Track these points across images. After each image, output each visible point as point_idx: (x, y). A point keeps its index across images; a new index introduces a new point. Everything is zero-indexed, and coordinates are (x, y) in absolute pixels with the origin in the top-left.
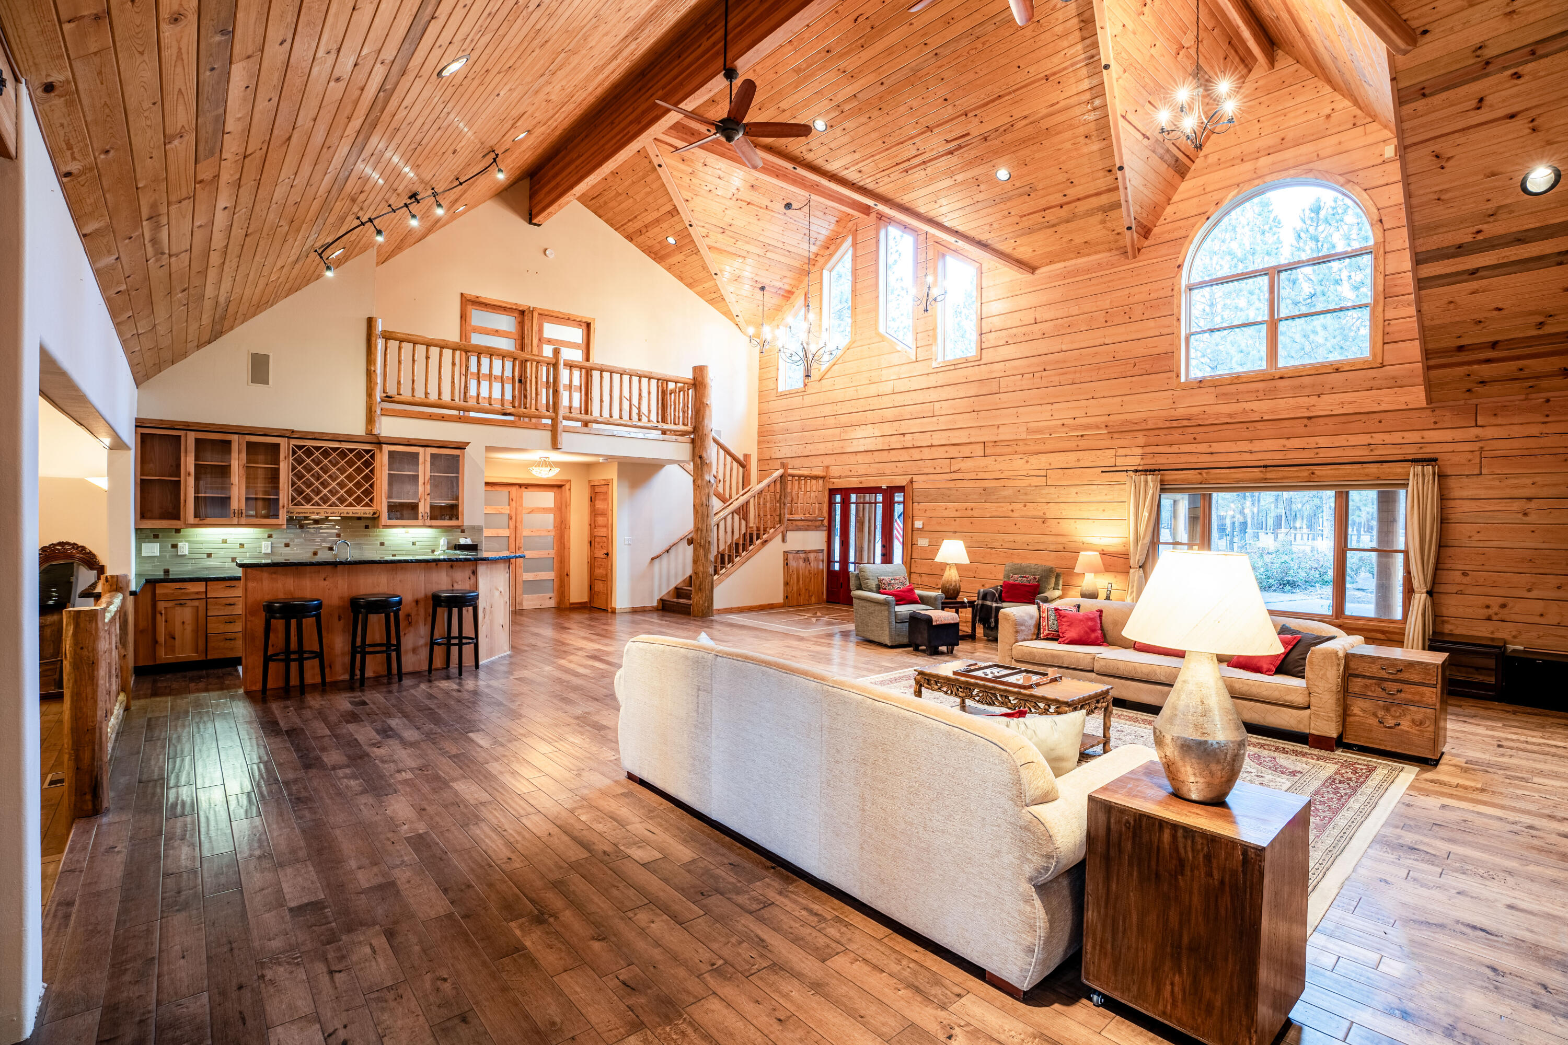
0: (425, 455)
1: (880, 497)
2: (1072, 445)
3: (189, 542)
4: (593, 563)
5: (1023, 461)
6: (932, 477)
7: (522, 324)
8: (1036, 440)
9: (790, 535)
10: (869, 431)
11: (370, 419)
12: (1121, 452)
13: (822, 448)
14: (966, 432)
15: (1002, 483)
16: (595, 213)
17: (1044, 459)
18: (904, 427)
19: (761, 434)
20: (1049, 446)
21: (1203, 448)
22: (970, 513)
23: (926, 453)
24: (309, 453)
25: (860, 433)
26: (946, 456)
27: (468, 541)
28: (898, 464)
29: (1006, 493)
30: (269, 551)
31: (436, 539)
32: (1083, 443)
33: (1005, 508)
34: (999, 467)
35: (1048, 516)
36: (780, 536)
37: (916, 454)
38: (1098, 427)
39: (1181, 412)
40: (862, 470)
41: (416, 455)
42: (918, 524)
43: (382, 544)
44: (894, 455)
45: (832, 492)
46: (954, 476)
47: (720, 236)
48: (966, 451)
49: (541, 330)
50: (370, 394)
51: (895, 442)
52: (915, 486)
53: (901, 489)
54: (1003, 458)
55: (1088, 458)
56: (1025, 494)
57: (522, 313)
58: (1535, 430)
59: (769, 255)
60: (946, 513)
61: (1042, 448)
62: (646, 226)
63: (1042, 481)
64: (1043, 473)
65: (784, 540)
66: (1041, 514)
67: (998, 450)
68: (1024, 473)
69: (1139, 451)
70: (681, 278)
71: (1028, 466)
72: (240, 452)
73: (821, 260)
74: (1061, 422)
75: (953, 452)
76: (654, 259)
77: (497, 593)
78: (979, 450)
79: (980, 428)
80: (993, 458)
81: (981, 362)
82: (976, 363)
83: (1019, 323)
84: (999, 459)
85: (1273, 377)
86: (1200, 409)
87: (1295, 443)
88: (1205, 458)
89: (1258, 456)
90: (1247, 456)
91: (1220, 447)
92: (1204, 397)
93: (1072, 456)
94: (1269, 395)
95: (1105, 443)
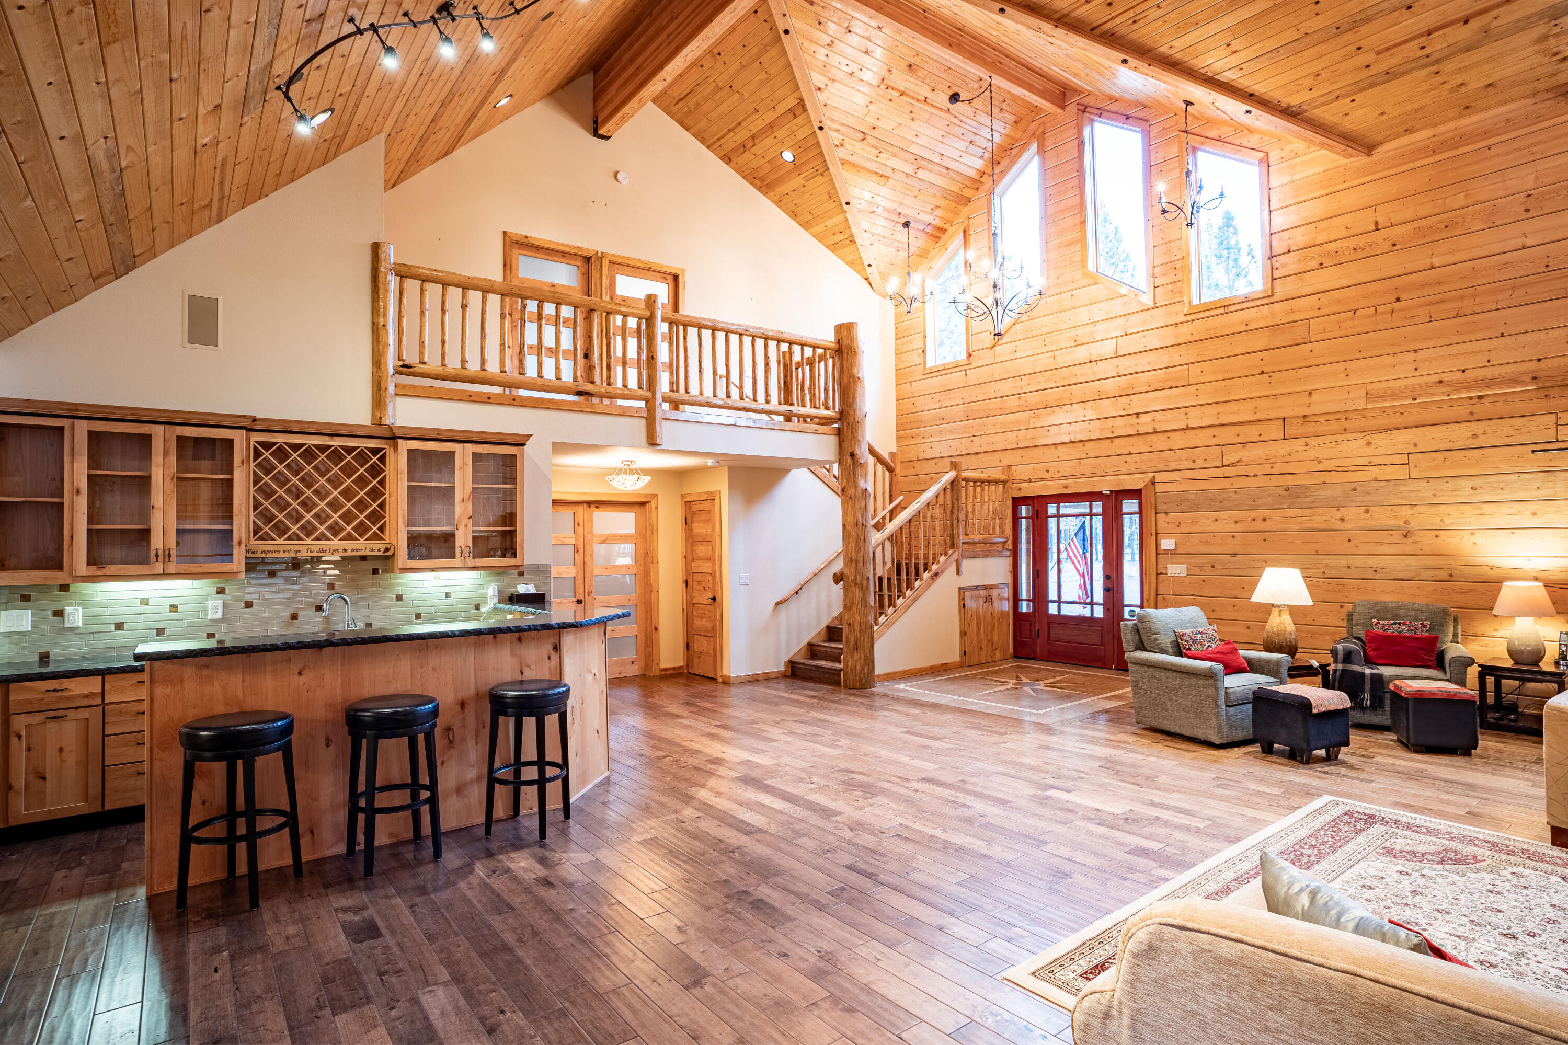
0: (464, 455)
1: (1098, 507)
2: (1457, 412)
3: (84, 606)
4: (690, 610)
5: (1362, 442)
6: (1189, 475)
7: (587, 277)
8: (1384, 410)
9: (966, 564)
10: (1078, 413)
11: (378, 401)
12: (1565, 418)
13: (999, 441)
14: (1251, 405)
15: (1321, 478)
16: (681, 124)
17: (1403, 439)
18: (1137, 404)
19: (900, 427)
20: (1413, 419)
22: (1260, 525)
23: (1178, 440)
24: (281, 454)
25: (1061, 416)
26: (1214, 441)
27: (531, 589)
28: (1128, 458)
29: (1329, 493)
30: (219, 615)
31: (481, 586)
33: (1329, 516)
34: (1312, 453)
35: (1413, 525)
36: (954, 566)
37: (1159, 442)
38: (1516, 381)
40: (1066, 469)
41: (450, 456)
42: (1167, 544)
43: (399, 598)
44: (1120, 446)
45: (1017, 502)
46: (1229, 471)
47: (859, 145)
48: (1250, 433)
49: (612, 285)
50: (377, 362)
51: (1122, 427)
52: (1159, 488)
53: (1135, 494)
54: (1320, 440)
55: (1493, 432)
56: (1367, 493)
57: (588, 260)
59: (921, 174)
60: (1215, 527)
61: (1398, 420)
62: (753, 137)
63: (1401, 472)
64: (1401, 459)
65: (958, 572)
66: (1401, 523)
67: (1309, 429)
68: (1365, 461)
70: (794, 215)
71: (1371, 450)
72: (166, 454)
73: (987, 181)
74: (1436, 378)
75: (1227, 435)
76: (759, 189)
77: (590, 678)
78: (1275, 430)
79: (1275, 397)
80: (1302, 441)
81: (1274, 299)
82: (1265, 301)
83: (1344, 233)
84: (1313, 442)
93: (1461, 431)
95: (1534, 406)
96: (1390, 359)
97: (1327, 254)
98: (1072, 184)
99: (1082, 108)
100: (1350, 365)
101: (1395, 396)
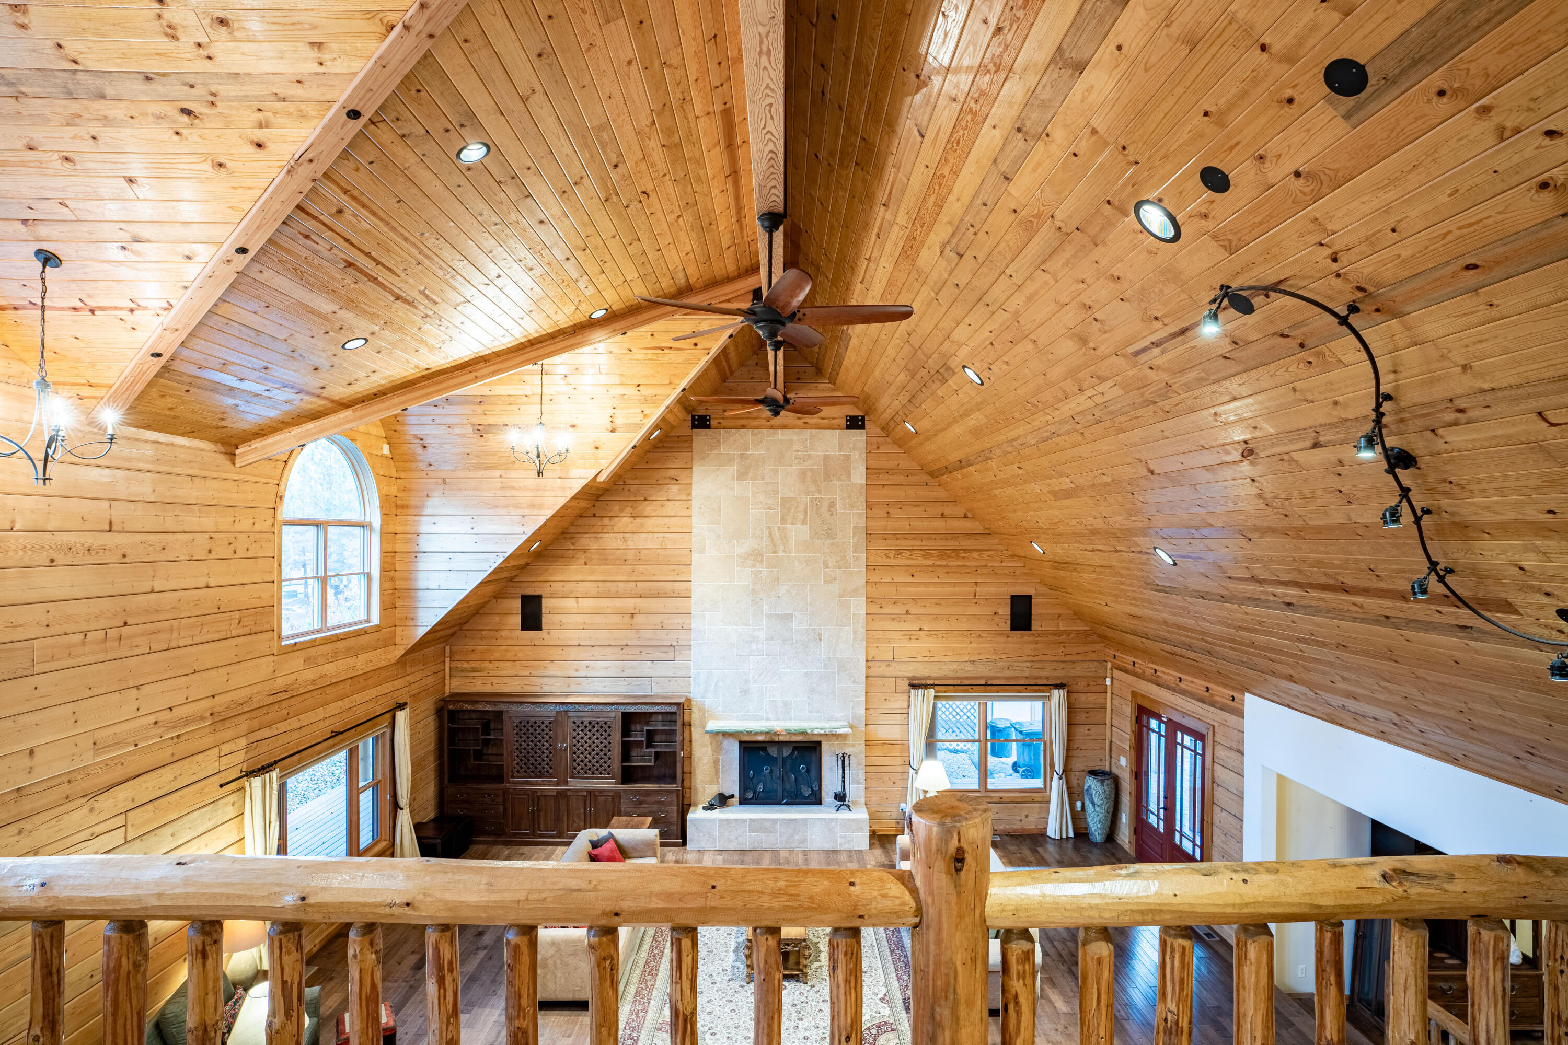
2: (165, 755)
5: (86, 810)
8: (108, 763)
12: (226, 748)
17: (123, 795)
20: (132, 769)
21: (294, 723)
32: (183, 748)
38: (203, 718)
39: (280, 683)
61: (118, 773)
63: (119, 837)
64: (120, 821)
68: (90, 833)
71: (94, 819)
74: (152, 719)
85: (337, 639)
86: (293, 677)
87: (346, 703)
88: (296, 735)
89: (327, 722)
90: (321, 725)
91: (306, 719)
92: (296, 662)
93: (167, 774)
94: (334, 657)
95: (208, 741)
96: (115, 698)
97: (59, 548)
100: (81, 707)
101: (119, 743)
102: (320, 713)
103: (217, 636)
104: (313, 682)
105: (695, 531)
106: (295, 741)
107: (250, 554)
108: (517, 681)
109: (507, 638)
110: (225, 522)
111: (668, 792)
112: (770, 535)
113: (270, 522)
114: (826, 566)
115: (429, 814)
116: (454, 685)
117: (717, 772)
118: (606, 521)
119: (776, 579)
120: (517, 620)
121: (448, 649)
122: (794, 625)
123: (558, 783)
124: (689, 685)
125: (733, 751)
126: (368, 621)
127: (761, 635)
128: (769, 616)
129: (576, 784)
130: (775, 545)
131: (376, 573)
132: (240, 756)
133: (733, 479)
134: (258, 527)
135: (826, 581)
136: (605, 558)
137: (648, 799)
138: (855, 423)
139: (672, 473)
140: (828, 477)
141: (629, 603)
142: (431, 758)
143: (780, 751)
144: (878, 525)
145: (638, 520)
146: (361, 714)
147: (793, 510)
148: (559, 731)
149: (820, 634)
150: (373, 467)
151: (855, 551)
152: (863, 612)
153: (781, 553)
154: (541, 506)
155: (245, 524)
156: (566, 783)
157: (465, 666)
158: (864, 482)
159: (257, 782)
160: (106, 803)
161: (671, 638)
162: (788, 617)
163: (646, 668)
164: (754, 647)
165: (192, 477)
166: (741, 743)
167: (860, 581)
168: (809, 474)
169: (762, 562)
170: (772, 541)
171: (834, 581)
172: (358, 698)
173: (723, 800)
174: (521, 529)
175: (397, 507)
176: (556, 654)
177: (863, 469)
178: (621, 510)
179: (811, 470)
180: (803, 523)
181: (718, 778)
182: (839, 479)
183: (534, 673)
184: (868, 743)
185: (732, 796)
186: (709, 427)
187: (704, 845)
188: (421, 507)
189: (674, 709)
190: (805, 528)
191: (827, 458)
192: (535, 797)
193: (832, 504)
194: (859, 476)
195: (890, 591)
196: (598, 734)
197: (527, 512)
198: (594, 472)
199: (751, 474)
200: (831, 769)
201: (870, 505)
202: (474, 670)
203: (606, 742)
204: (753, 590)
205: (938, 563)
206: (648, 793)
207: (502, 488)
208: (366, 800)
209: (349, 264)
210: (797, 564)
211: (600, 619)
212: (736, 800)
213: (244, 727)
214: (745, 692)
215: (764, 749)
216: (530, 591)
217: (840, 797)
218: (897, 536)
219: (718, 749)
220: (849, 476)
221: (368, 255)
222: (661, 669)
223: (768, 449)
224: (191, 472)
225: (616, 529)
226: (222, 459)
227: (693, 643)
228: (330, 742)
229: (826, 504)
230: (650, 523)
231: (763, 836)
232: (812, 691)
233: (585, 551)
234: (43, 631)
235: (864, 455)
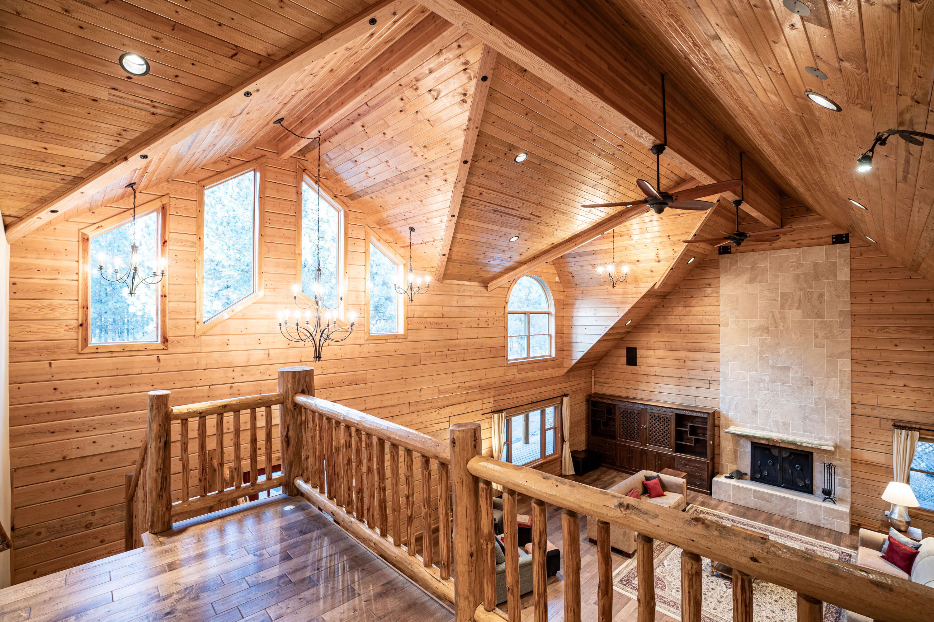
2: (462, 399)
8: (443, 398)
12: (485, 401)
14: (396, 396)
17: (448, 410)
20: (451, 402)
21: (514, 395)
32: (469, 398)
38: (476, 388)
39: (507, 378)
54: (423, 413)
58: (576, 383)
61: (446, 403)
64: (447, 419)
67: (420, 407)
68: (437, 421)
69: (492, 399)
71: (439, 417)
74: (458, 385)
79: (407, 392)
80: (416, 414)
81: (408, 340)
82: (404, 340)
83: (433, 315)
84: (420, 414)
85: (534, 362)
86: (513, 376)
87: (538, 390)
88: (515, 400)
89: (529, 397)
90: (526, 398)
91: (519, 394)
92: (514, 370)
93: (463, 406)
94: (532, 370)
95: (479, 396)
96: (445, 376)
97: (427, 323)
98: (290, 220)
99: (303, 168)
100: (434, 377)
101: (447, 392)
102: (526, 393)
103: (481, 357)
104: (522, 379)
105: (722, 314)
106: (514, 402)
107: (495, 325)
108: (625, 390)
109: (620, 369)
110: (484, 313)
111: (702, 463)
112: (773, 316)
113: (502, 313)
114: (816, 336)
115: (582, 447)
116: (595, 389)
117: (736, 457)
118: (670, 309)
119: (778, 344)
120: (624, 360)
121: (593, 371)
122: (791, 374)
123: (642, 445)
124: (719, 404)
125: (747, 448)
126: (550, 355)
127: (767, 378)
128: (773, 367)
129: (650, 447)
130: (776, 322)
131: (553, 334)
132: (491, 405)
133: (746, 283)
134: (497, 315)
135: (816, 346)
136: (669, 329)
137: (690, 464)
138: (839, 239)
139: (707, 281)
140: (817, 276)
141: (683, 354)
142: (584, 422)
143: (780, 453)
144: (861, 309)
145: (687, 309)
146: (546, 396)
147: (790, 300)
148: (643, 419)
149: (812, 382)
150: (550, 288)
151: (841, 327)
152: (849, 369)
153: (781, 328)
154: (626, 303)
155: (492, 314)
156: (646, 446)
157: (601, 380)
158: (848, 278)
159: (496, 416)
160: (442, 411)
161: (708, 375)
162: (788, 369)
163: (693, 391)
164: (762, 385)
165: (471, 296)
166: (752, 443)
167: (847, 347)
168: (802, 276)
169: (767, 333)
170: (775, 320)
171: (823, 346)
172: (544, 389)
173: (740, 475)
174: (616, 314)
175: (564, 304)
176: (644, 378)
177: (847, 270)
178: (678, 303)
179: (803, 274)
180: (798, 308)
181: (736, 461)
182: (827, 279)
183: (633, 387)
184: (853, 461)
185: (746, 474)
186: (730, 253)
187: (722, 498)
188: (573, 304)
189: (706, 416)
190: (800, 312)
191: (816, 265)
192: (631, 450)
193: (821, 296)
194: (844, 274)
195: (875, 356)
196: (662, 423)
197: (619, 305)
198: (652, 284)
199: (759, 279)
200: (821, 472)
201: (853, 295)
202: (605, 383)
203: (667, 428)
204: (761, 350)
205: (921, 337)
206: (690, 460)
207: (608, 294)
208: (550, 435)
209: (495, 211)
210: (793, 335)
211: (667, 362)
212: (749, 477)
213: (492, 394)
214: (755, 412)
215: (769, 450)
216: (631, 346)
217: (827, 493)
218: (879, 316)
219: (736, 444)
220: (835, 275)
221: (500, 206)
222: (702, 392)
223: (770, 263)
224: (470, 294)
225: (675, 313)
226: (483, 289)
227: (721, 379)
228: (530, 405)
229: (816, 296)
230: (695, 310)
231: (763, 502)
232: (805, 418)
233: (658, 325)
234: (422, 351)
235: (848, 261)
